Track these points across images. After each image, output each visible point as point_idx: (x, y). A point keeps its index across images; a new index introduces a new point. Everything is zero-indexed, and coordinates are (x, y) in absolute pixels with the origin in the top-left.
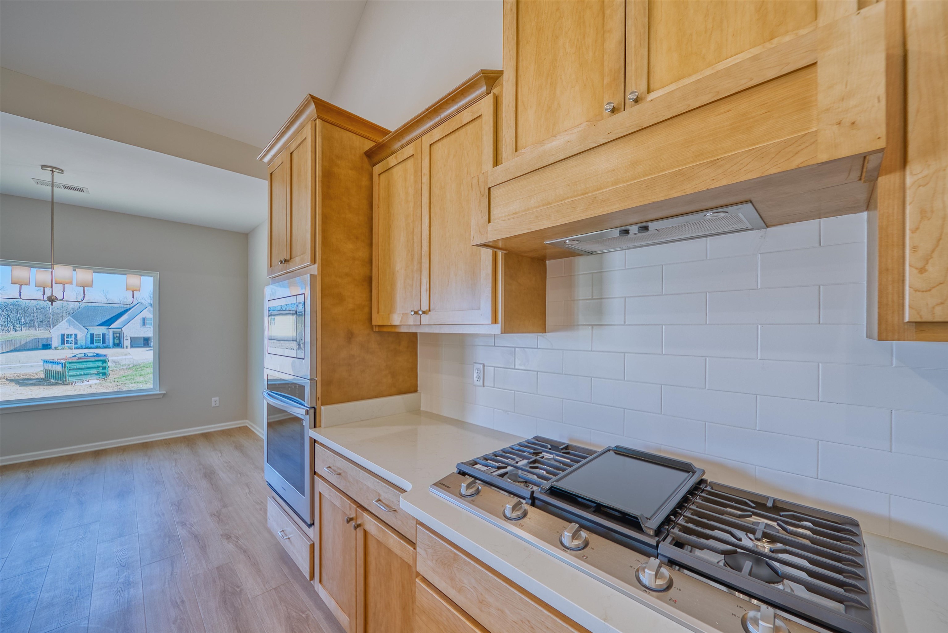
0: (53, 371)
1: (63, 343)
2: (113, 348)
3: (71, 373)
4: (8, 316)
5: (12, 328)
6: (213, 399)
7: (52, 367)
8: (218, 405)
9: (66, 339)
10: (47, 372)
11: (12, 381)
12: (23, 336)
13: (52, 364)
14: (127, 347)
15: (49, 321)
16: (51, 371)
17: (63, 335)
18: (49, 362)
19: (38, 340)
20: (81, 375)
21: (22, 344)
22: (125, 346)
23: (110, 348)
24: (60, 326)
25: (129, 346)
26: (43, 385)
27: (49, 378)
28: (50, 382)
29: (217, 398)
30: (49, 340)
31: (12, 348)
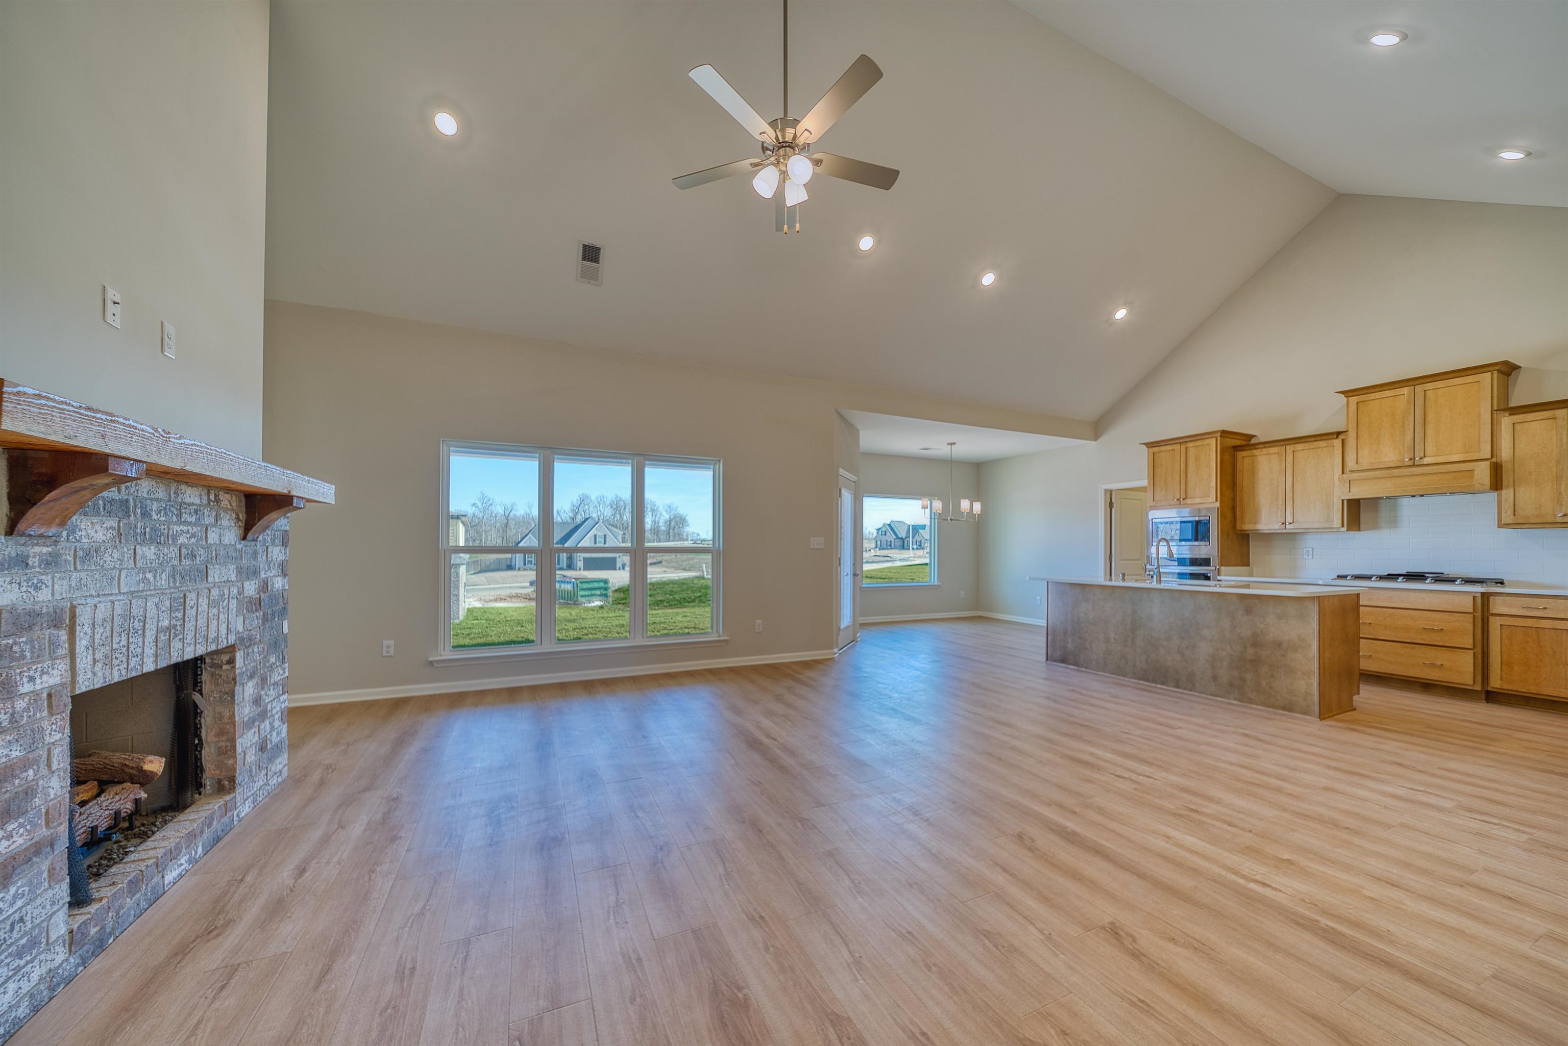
1: (525, 564)
2: (567, 570)
3: (582, 593)
7: (560, 586)
9: (527, 560)
14: (580, 569)
20: (588, 596)
21: (486, 564)
22: (578, 568)
23: (564, 570)
25: (582, 568)
30: (509, 560)
31: (479, 569)
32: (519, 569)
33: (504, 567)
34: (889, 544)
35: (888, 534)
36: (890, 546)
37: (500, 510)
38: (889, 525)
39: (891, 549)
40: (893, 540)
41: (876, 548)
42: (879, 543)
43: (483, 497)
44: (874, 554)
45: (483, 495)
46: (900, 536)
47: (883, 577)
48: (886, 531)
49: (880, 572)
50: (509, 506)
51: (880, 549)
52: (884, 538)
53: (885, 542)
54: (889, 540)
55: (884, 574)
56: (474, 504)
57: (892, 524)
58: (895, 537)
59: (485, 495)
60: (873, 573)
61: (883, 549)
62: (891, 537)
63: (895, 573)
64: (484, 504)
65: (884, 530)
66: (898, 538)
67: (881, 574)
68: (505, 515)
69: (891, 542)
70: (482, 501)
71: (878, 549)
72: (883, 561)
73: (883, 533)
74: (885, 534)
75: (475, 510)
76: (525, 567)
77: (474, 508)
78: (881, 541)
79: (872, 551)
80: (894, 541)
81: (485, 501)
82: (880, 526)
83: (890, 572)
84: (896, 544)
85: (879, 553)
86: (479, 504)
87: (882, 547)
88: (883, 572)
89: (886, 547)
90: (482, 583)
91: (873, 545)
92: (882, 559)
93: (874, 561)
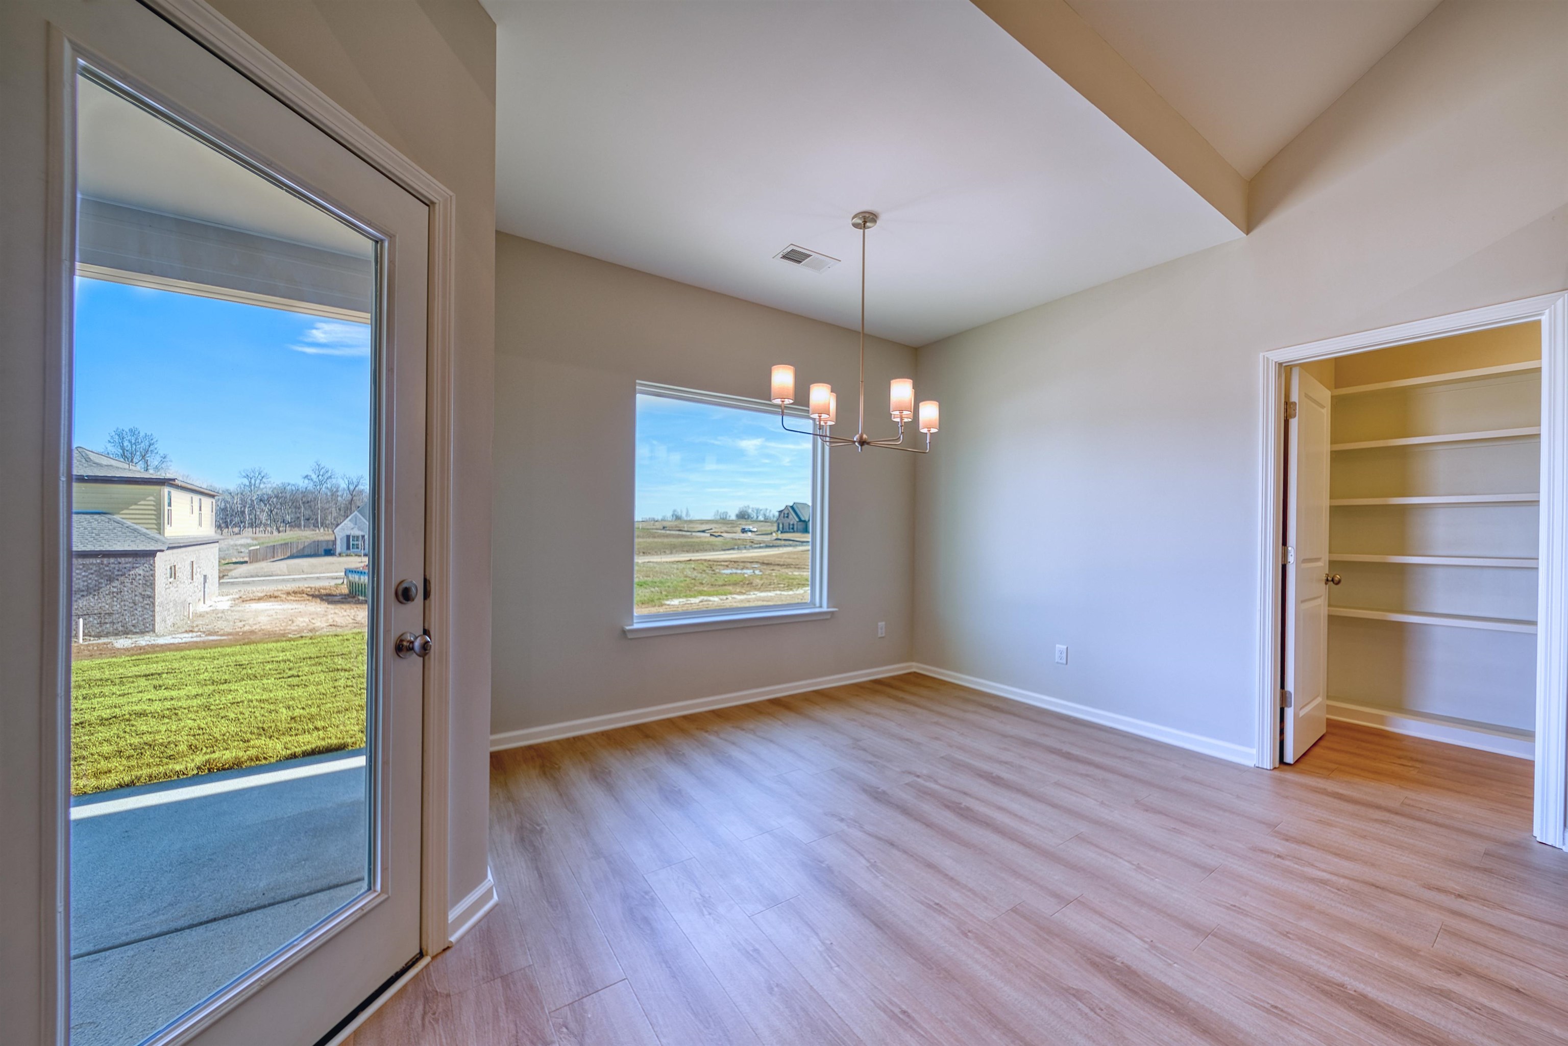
0: (362, 585)
1: (348, 548)
4: (271, 512)
5: (275, 528)
6: (879, 624)
7: (360, 579)
8: (883, 635)
9: (351, 543)
10: (351, 585)
11: (313, 596)
12: (293, 538)
13: (360, 574)
15: (317, 519)
16: (358, 584)
17: (348, 537)
18: (355, 572)
19: (317, 543)
21: (299, 549)
24: (345, 524)
26: (349, 603)
27: (356, 594)
28: (359, 599)
29: (883, 623)
30: (331, 543)
31: (289, 554)
32: (340, 555)
33: (321, 551)
34: (791, 527)
35: (790, 516)
36: (792, 529)
37: (343, 485)
38: (792, 507)
39: (794, 532)
40: (795, 523)
41: (777, 531)
42: (781, 526)
43: (318, 469)
44: (775, 538)
45: (319, 466)
46: (803, 519)
47: (782, 563)
48: (788, 514)
49: (778, 558)
50: (355, 480)
51: (782, 532)
52: (786, 521)
53: (787, 524)
54: (791, 523)
55: (783, 560)
56: (307, 476)
57: (795, 506)
58: (797, 520)
59: (322, 466)
60: (771, 559)
61: (785, 532)
62: (793, 519)
63: (794, 558)
64: (320, 477)
65: (786, 512)
66: (800, 520)
67: (779, 559)
68: (348, 489)
69: (793, 525)
70: (317, 472)
71: (779, 532)
72: (785, 546)
73: (786, 515)
74: (787, 517)
75: (309, 483)
76: (348, 552)
77: (306, 481)
78: (783, 524)
79: (774, 534)
80: (797, 524)
81: (321, 473)
82: (782, 508)
83: (789, 558)
84: (799, 527)
85: (780, 536)
86: (314, 477)
87: (785, 530)
88: (781, 558)
89: (788, 530)
90: (279, 573)
91: (775, 528)
92: (783, 542)
93: (775, 545)
